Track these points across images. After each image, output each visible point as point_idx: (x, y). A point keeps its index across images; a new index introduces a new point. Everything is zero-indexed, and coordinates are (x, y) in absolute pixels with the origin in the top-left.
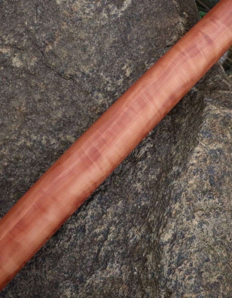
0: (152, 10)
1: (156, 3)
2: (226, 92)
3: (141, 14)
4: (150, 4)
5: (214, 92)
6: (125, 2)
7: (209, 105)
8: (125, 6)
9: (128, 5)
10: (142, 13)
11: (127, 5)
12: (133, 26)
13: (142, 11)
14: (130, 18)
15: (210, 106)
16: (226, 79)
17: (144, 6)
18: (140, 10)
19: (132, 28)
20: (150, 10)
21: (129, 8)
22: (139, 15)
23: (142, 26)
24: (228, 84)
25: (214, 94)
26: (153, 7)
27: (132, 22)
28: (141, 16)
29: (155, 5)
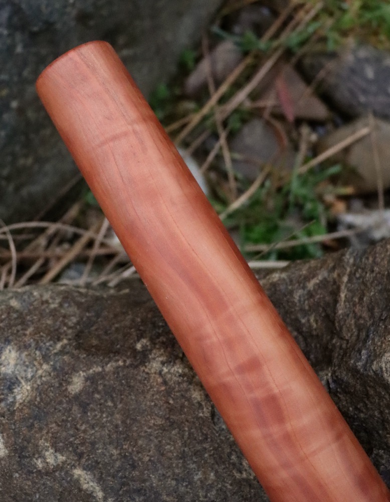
0: (117, 426)
1: (102, 412)
2: (343, 295)
3: (120, 454)
4: (103, 427)
5: (341, 328)
6: (85, 486)
7: (381, 368)
8: (94, 488)
9: (93, 482)
10: (118, 452)
11: (91, 484)
12: (144, 481)
13: (115, 452)
14: (123, 484)
15: (384, 365)
16: (307, 278)
17: (104, 444)
18: (112, 455)
19: (148, 484)
20: (117, 432)
21: (100, 480)
22: (123, 460)
23: (150, 460)
24: (320, 277)
25: (344, 329)
26: (111, 422)
27: (134, 481)
28: (125, 456)
29: (107, 417)
